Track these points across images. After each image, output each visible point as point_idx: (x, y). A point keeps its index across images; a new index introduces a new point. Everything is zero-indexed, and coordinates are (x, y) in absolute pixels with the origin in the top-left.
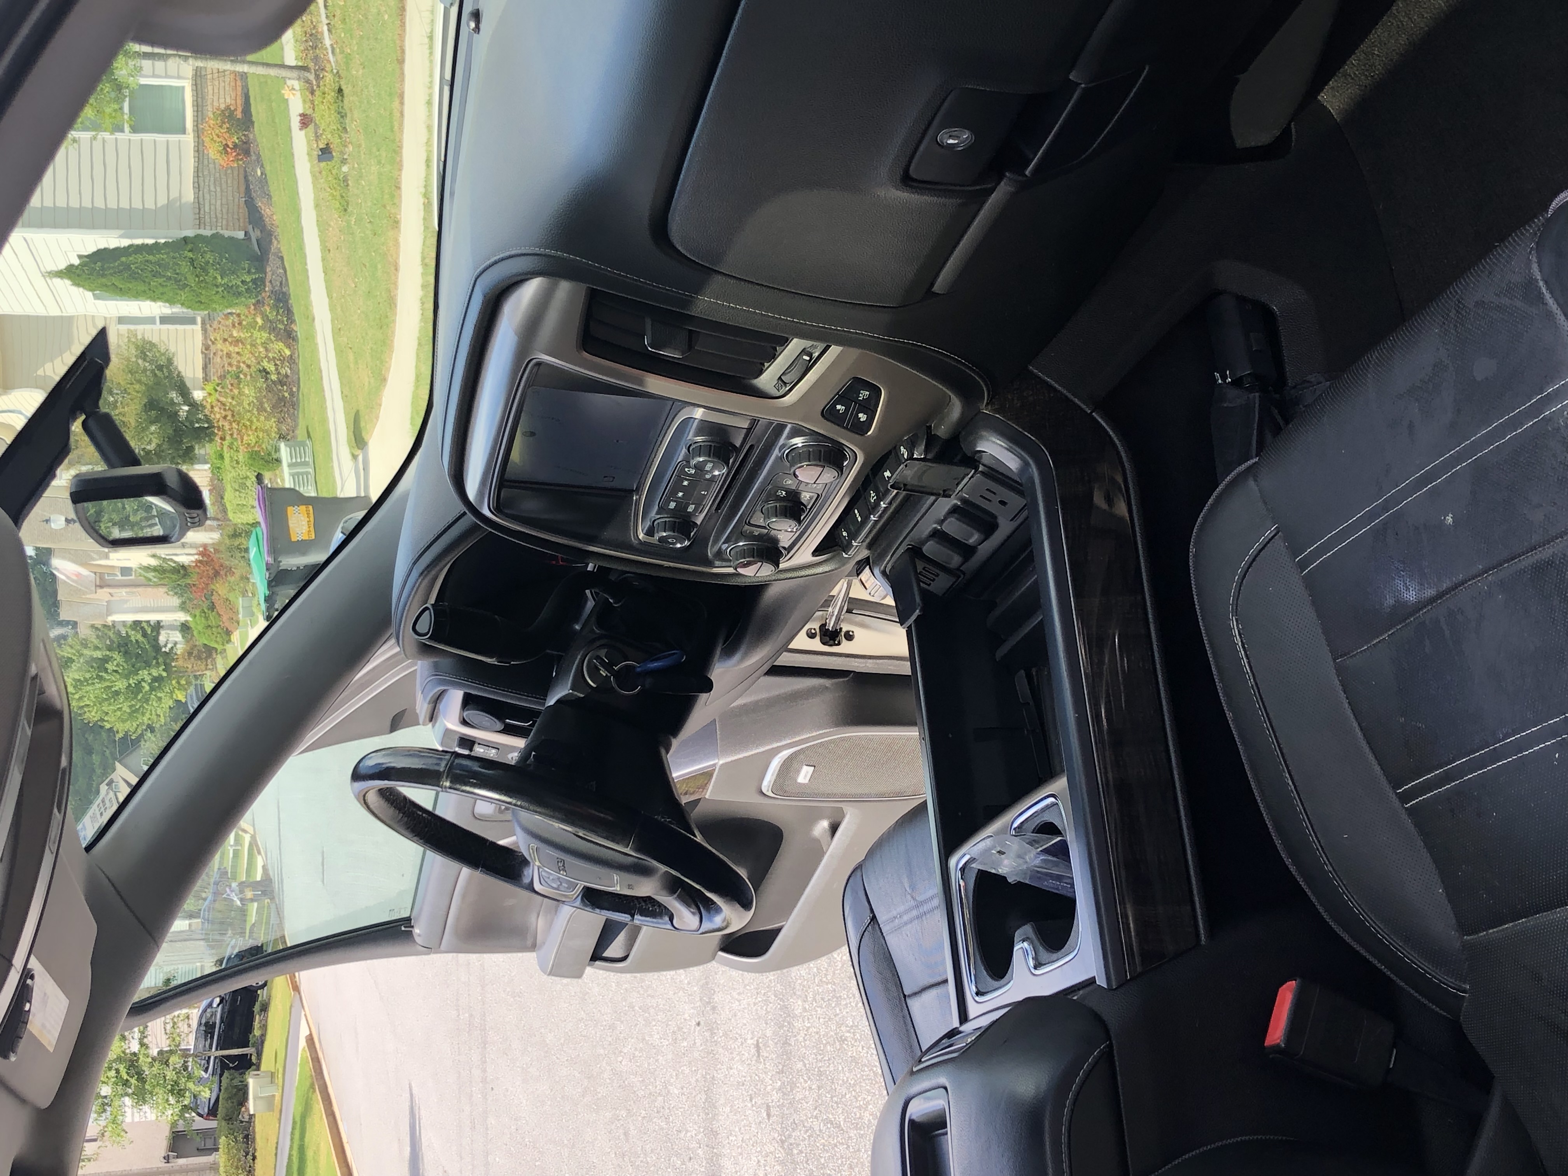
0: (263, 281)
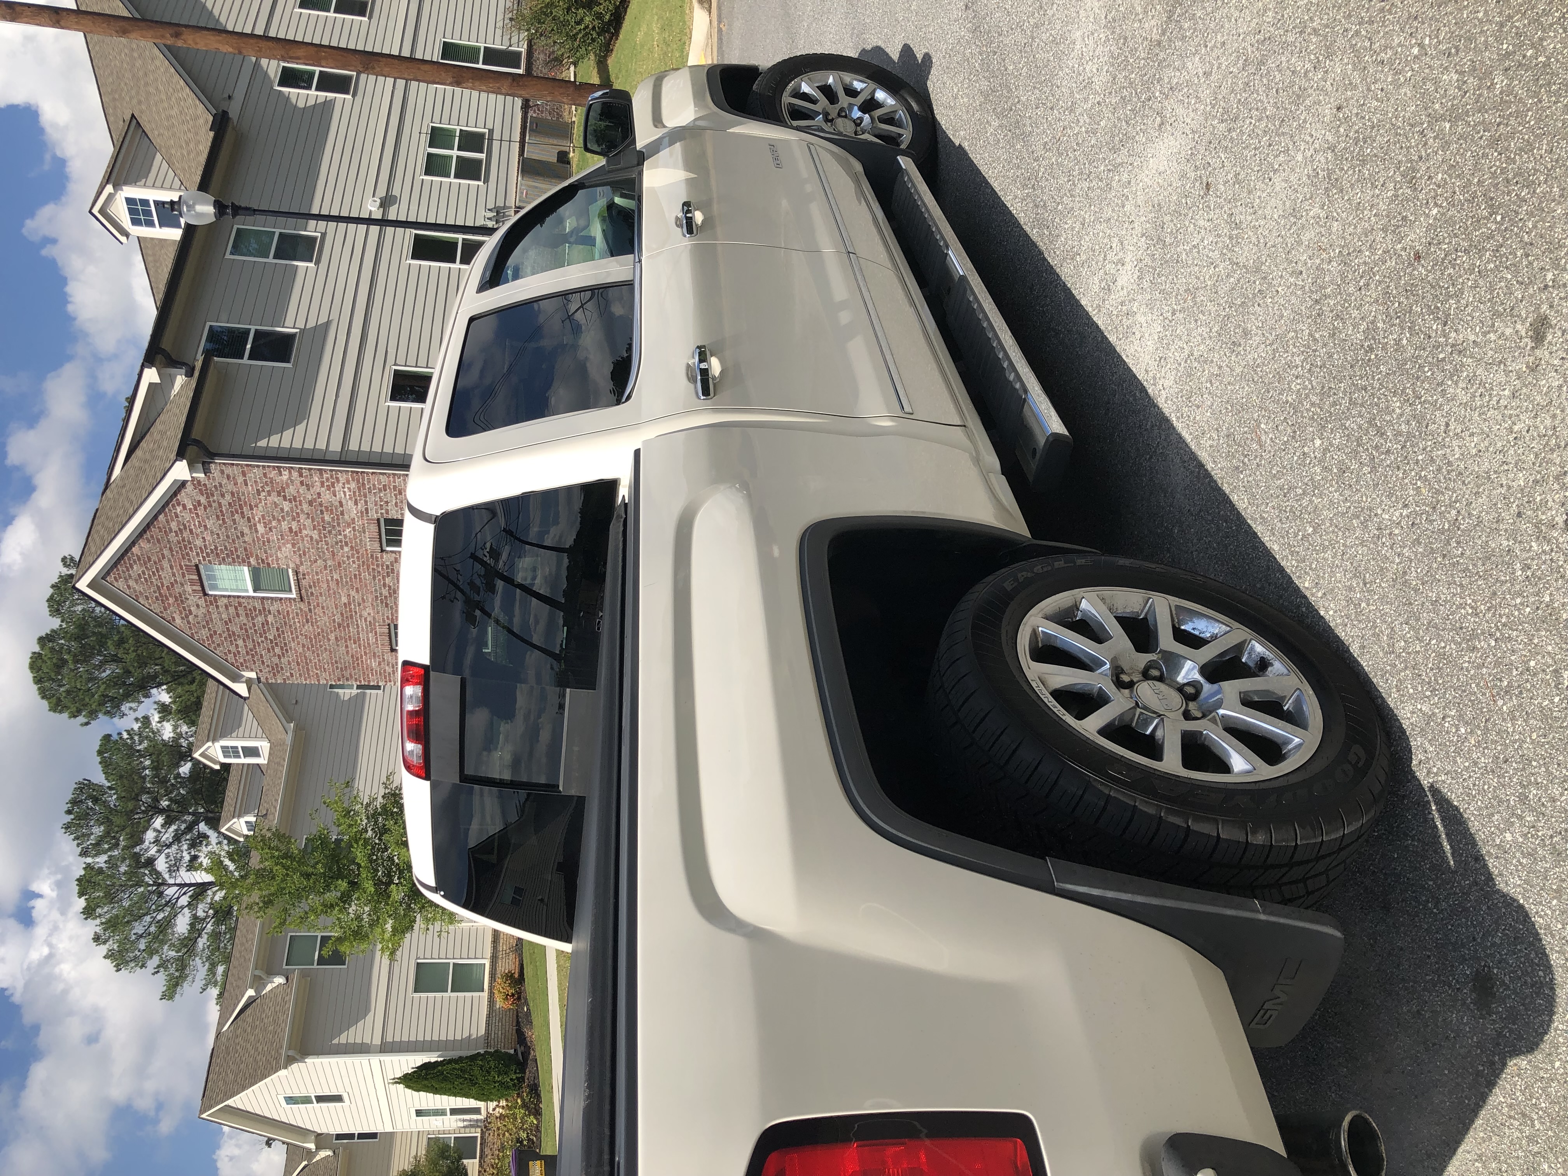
0: (523, 1078)
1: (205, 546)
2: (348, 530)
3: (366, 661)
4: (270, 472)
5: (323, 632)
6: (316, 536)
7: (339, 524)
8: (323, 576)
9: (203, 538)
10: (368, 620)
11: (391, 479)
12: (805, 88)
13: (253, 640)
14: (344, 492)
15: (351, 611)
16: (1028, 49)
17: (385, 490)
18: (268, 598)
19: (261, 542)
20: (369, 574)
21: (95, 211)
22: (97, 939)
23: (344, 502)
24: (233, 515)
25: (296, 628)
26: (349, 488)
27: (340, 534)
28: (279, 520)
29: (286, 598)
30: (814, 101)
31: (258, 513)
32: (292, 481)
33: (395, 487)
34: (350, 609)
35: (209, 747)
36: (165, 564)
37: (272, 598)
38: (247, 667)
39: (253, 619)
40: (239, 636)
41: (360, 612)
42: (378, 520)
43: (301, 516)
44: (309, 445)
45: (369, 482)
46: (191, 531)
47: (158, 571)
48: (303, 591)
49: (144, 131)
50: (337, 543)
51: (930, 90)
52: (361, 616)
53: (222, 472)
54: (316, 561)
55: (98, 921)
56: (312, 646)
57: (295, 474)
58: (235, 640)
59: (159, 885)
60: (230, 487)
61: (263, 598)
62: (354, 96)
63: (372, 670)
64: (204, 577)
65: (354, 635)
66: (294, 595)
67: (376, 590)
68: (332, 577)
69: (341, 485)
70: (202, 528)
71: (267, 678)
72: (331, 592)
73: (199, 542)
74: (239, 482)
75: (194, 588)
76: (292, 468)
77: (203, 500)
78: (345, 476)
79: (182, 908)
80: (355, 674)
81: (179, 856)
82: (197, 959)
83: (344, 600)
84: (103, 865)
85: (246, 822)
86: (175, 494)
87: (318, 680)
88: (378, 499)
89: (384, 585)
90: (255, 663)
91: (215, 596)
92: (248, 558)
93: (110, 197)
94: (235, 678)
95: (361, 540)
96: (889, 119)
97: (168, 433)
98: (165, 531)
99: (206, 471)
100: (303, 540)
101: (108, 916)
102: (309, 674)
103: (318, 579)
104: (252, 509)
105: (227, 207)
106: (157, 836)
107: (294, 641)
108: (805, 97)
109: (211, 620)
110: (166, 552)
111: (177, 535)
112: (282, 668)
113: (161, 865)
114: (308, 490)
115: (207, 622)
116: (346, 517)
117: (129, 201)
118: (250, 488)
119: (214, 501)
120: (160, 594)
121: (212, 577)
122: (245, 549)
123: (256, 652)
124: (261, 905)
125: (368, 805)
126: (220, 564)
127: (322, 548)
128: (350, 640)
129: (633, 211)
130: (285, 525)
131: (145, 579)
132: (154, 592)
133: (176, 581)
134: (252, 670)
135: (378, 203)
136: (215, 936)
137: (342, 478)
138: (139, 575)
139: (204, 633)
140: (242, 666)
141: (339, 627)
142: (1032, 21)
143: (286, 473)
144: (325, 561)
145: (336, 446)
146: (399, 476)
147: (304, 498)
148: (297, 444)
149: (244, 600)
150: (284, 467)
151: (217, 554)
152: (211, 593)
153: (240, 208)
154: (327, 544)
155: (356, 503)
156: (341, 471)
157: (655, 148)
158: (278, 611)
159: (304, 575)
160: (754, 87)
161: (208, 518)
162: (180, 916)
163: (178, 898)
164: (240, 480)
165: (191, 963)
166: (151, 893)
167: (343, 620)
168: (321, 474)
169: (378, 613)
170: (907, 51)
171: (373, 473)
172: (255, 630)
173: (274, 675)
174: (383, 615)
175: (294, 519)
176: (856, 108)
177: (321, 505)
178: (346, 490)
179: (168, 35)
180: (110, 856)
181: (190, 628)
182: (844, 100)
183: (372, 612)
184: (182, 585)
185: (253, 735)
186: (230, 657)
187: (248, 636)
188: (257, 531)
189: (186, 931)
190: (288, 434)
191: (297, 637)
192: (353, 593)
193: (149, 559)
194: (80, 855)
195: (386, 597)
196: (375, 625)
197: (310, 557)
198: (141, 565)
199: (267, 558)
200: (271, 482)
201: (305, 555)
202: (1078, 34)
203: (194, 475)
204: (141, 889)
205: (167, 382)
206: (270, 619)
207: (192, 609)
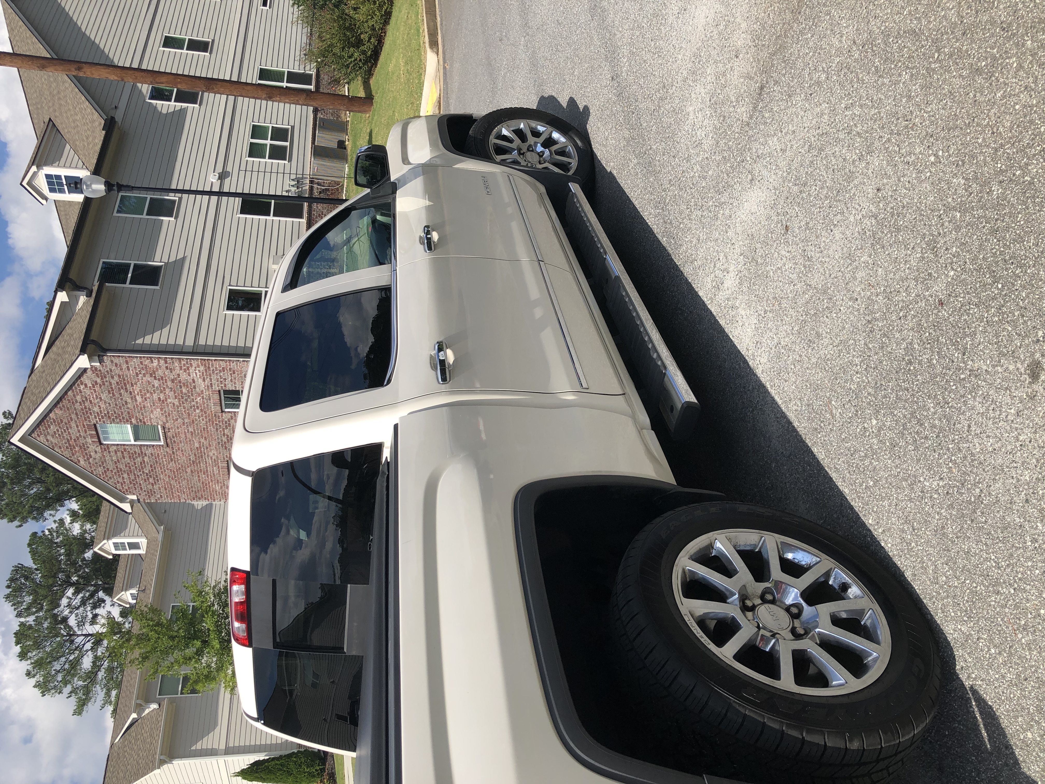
1: (101, 411)
2: (198, 399)
3: (212, 486)
4: (145, 361)
5: (182, 467)
6: (177, 403)
7: (192, 395)
8: (183, 429)
9: (99, 406)
10: (213, 458)
11: (228, 363)
12: (505, 132)
13: (135, 474)
14: (196, 373)
15: (201, 452)
16: (656, 114)
17: (224, 371)
18: (144, 445)
19: (139, 408)
20: (214, 428)
21: (24, 183)
22: (28, 674)
23: (195, 379)
24: (120, 390)
25: (164, 465)
26: (199, 371)
27: (193, 401)
28: (151, 393)
29: (157, 445)
30: (510, 141)
31: (137, 389)
32: (160, 367)
33: (230, 369)
34: (201, 451)
35: (105, 544)
36: (73, 424)
37: (147, 445)
38: (130, 492)
39: (134, 459)
40: (124, 471)
41: (208, 452)
42: (219, 391)
43: (166, 389)
44: (171, 342)
45: (213, 366)
46: (91, 402)
47: (68, 429)
48: (168, 440)
49: (57, 129)
50: (191, 407)
51: (589, 131)
52: (208, 456)
53: (112, 362)
54: (177, 420)
55: (29, 662)
56: (175, 477)
57: (162, 362)
58: (122, 474)
59: (71, 635)
60: (118, 371)
61: (141, 445)
62: (200, 105)
63: (216, 492)
64: (100, 432)
65: (204, 468)
66: (162, 443)
67: (218, 438)
68: (188, 430)
69: (193, 368)
70: (99, 399)
71: (144, 499)
72: (188, 440)
73: (96, 409)
74: (124, 368)
75: (93, 440)
76: (160, 358)
77: (99, 380)
78: (196, 363)
79: (87, 651)
80: (205, 495)
81: (84, 614)
82: (98, 686)
83: (197, 445)
84: (33, 623)
85: (131, 594)
86: (79, 377)
87: (180, 500)
88: (219, 377)
89: (224, 435)
90: (136, 489)
91: (108, 445)
92: (131, 419)
93: (35, 174)
94: (122, 500)
95: (207, 405)
96: (562, 152)
97: (75, 336)
98: (73, 402)
99: (101, 361)
100: (168, 406)
101: (35, 658)
102: (173, 496)
103: (179, 432)
104: (132, 386)
105: (113, 185)
106: (69, 602)
107: (162, 474)
108: (505, 138)
109: (106, 461)
110: (73, 416)
111: (81, 405)
112: (155, 492)
113: (72, 621)
114: (171, 372)
115: (102, 463)
116: (197, 389)
117: (48, 176)
118: (131, 372)
119: (107, 381)
120: (69, 444)
121: (106, 432)
122: (129, 413)
123: (136, 482)
124: (140, 659)
125: (215, 587)
126: (111, 423)
127: (181, 411)
128: (201, 472)
129: (390, 225)
130: (155, 396)
131: (59, 435)
132: (65, 443)
133: (80, 435)
134: (134, 494)
135: (217, 177)
136: (110, 670)
137: (194, 364)
138: (55, 432)
139: (100, 470)
140: (127, 491)
141: (193, 463)
142: (658, 95)
143: (155, 363)
144: (183, 419)
145: (190, 342)
146: (233, 361)
147: (169, 378)
148: (163, 342)
149: (126, 447)
150: (154, 358)
151: (109, 417)
152: (105, 443)
153: (122, 186)
154: (184, 408)
155: (204, 380)
156: (193, 359)
157: (404, 180)
158: (152, 454)
159: (169, 429)
160: (470, 132)
161: (102, 392)
162: (85, 657)
163: (84, 644)
164: (124, 366)
165: (94, 689)
166: (65, 641)
167: (196, 459)
168: (180, 362)
169: (220, 453)
170: (572, 101)
171: (215, 360)
172: (136, 467)
173: (149, 497)
174: (223, 454)
175: (161, 392)
176: (539, 145)
177: (180, 382)
178: (197, 371)
179: (73, 69)
180: (36, 617)
181: (90, 467)
182: (531, 139)
183: (215, 452)
184: (85, 438)
185: (135, 534)
186: (119, 486)
187: (131, 471)
188: (136, 400)
189: (90, 667)
190: (157, 334)
191: (165, 471)
192: (203, 440)
193: (62, 421)
194: (16, 617)
195: (225, 442)
196: (218, 462)
197: (173, 417)
198: (56, 425)
199: (143, 419)
200: (146, 368)
201: (169, 416)
202: (691, 109)
203: (92, 364)
204: (58, 639)
205: (73, 301)
206: (146, 459)
207: (92, 454)
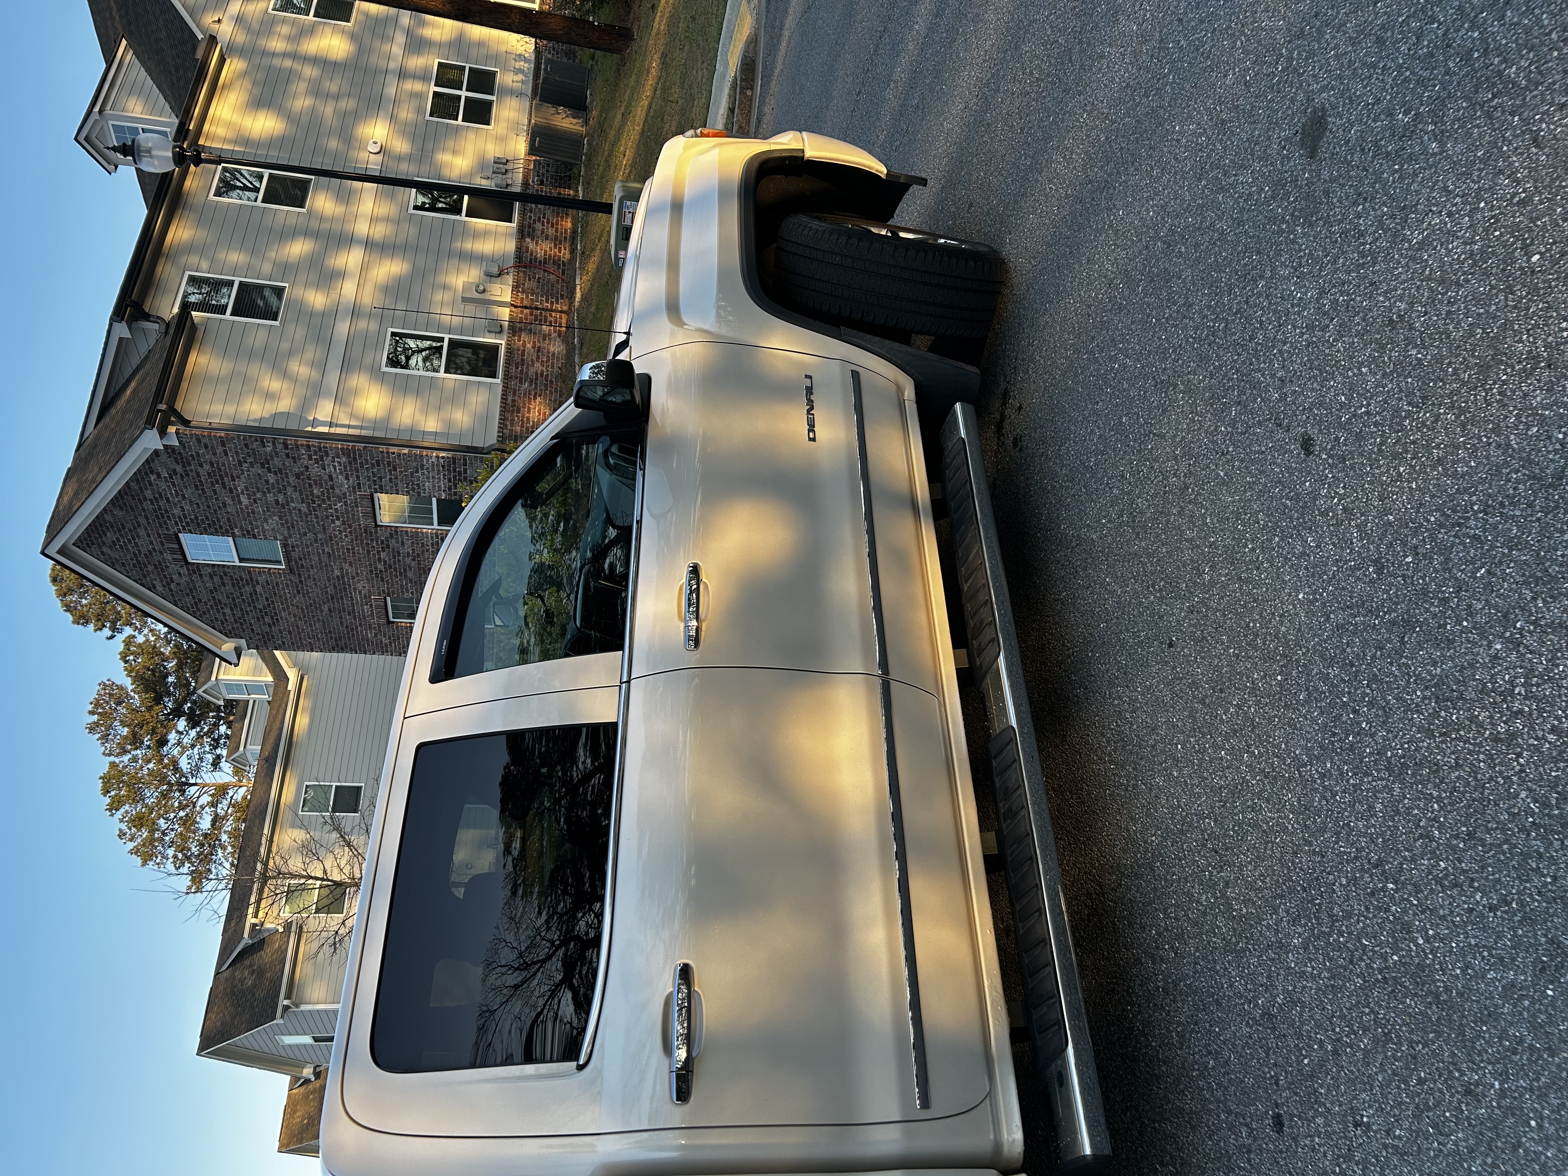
1: (184, 515)
2: (339, 505)
3: (362, 632)
4: (252, 443)
5: (315, 603)
6: (304, 509)
7: (329, 498)
8: (314, 549)
9: (182, 507)
10: (363, 592)
11: (386, 454)
13: (241, 609)
14: (334, 467)
17: (379, 466)
18: (255, 569)
19: (245, 514)
20: (363, 549)
21: (81, 137)
23: (334, 476)
24: (213, 485)
25: (286, 599)
26: (339, 463)
27: (331, 508)
28: (264, 493)
29: (275, 569)
31: (240, 484)
32: (276, 453)
33: (389, 463)
34: (344, 582)
35: (212, 685)
36: (142, 532)
37: (260, 569)
38: (235, 634)
39: (240, 588)
40: (225, 605)
41: (354, 585)
42: (372, 495)
43: (288, 488)
45: (361, 457)
46: (168, 500)
47: (134, 539)
48: (293, 563)
53: (199, 441)
54: (305, 534)
55: (122, 818)
56: (304, 617)
57: (279, 446)
58: (222, 608)
59: (181, 784)
60: (209, 457)
61: (250, 569)
63: (368, 640)
64: (185, 546)
65: (348, 607)
66: (283, 566)
67: (370, 565)
68: (323, 550)
69: (330, 458)
70: (180, 497)
72: (323, 564)
73: (177, 512)
75: (175, 556)
76: (276, 439)
77: (179, 469)
78: (334, 450)
80: (350, 644)
83: (337, 572)
86: (148, 462)
88: (371, 474)
89: (380, 560)
90: (244, 631)
91: (198, 564)
92: (232, 529)
93: (97, 122)
95: (353, 515)
98: (139, 499)
99: (181, 440)
100: (291, 513)
102: (301, 643)
103: (309, 552)
104: (233, 480)
107: (284, 611)
109: (196, 589)
110: (142, 520)
111: (152, 504)
112: (273, 637)
114: (295, 462)
115: (191, 590)
116: (337, 491)
118: (231, 459)
120: (137, 560)
121: (193, 546)
122: (229, 520)
123: (245, 620)
126: (202, 533)
127: (312, 521)
128: (344, 611)
130: (270, 497)
131: (121, 546)
132: (132, 560)
133: (154, 549)
134: (241, 637)
138: (113, 541)
139: (187, 602)
140: (230, 633)
141: (332, 598)
143: (268, 447)
144: (315, 534)
146: (393, 452)
147: (291, 471)
149: (229, 570)
151: (198, 524)
152: (193, 561)
154: (317, 517)
155: (347, 478)
158: (267, 582)
161: (186, 487)
164: (220, 450)
167: (336, 592)
169: (373, 587)
171: (365, 448)
172: (243, 600)
173: (265, 643)
174: (378, 588)
175: (280, 492)
177: (309, 479)
178: (336, 464)
180: (133, 756)
181: (173, 595)
183: (366, 585)
184: (161, 553)
185: (257, 673)
186: (217, 624)
187: (235, 605)
188: (240, 502)
189: (208, 828)
191: (288, 607)
192: (346, 566)
193: (124, 527)
194: (104, 754)
195: (381, 571)
196: (370, 598)
197: (299, 530)
198: (115, 532)
199: (253, 529)
200: (254, 454)
201: (293, 528)
203: (168, 443)
204: (164, 788)
205: (139, 337)
206: (259, 589)
207: (174, 577)
